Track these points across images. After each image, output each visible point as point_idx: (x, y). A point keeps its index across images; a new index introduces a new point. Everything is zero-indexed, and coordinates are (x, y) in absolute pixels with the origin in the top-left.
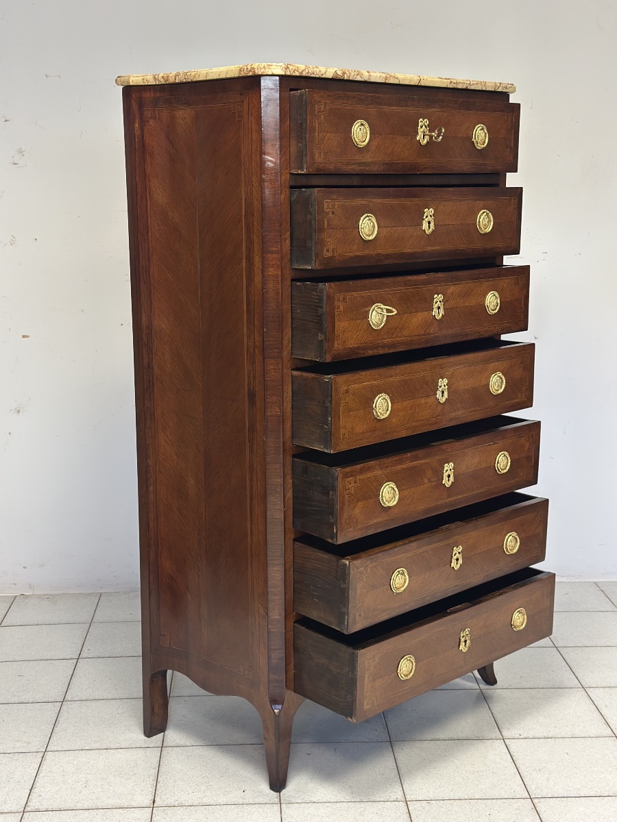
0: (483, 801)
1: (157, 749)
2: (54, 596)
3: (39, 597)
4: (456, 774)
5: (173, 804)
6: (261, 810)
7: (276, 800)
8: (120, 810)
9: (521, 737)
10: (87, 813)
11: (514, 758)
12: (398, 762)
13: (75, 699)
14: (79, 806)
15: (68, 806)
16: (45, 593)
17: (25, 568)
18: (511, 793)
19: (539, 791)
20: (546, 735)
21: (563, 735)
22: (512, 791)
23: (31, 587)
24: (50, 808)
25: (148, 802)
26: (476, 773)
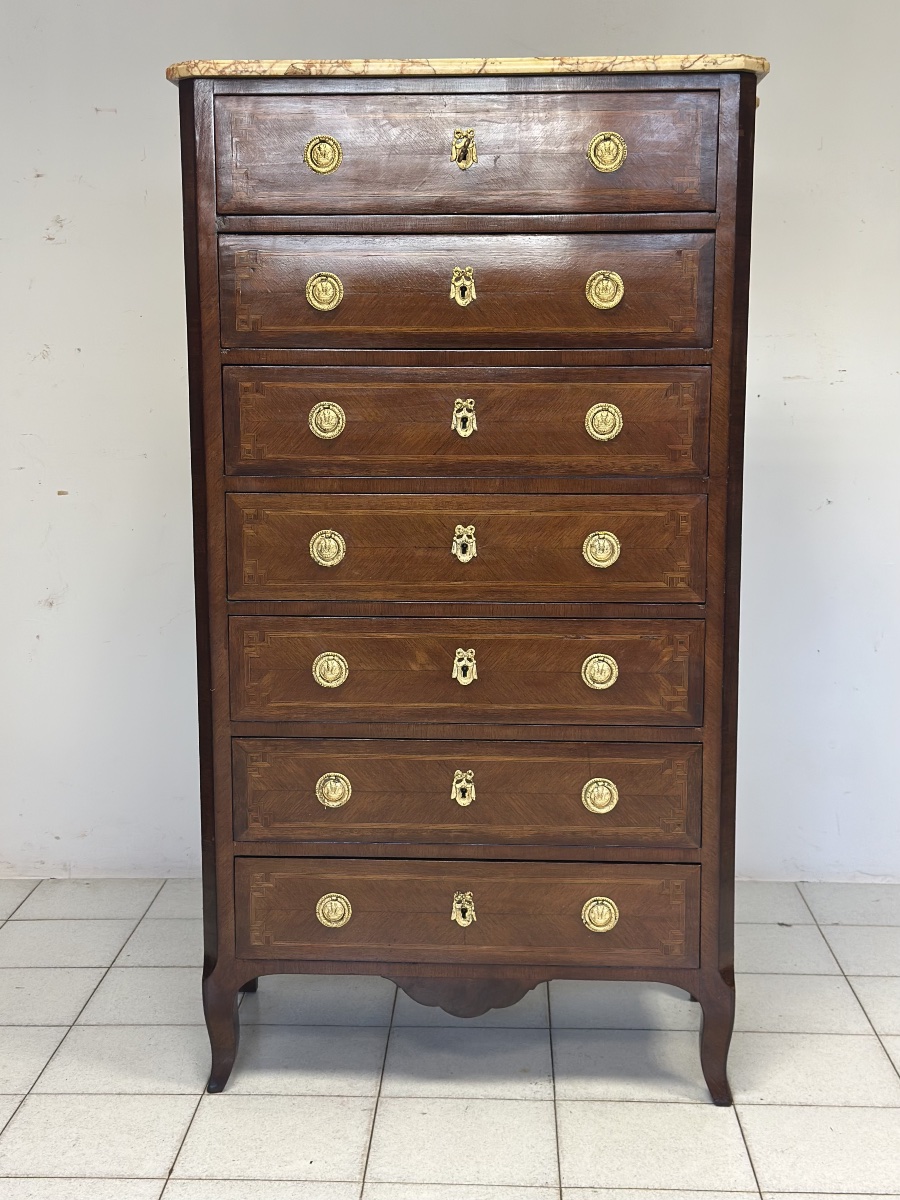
0: (682, 1193)
1: (195, 1097)
2: (98, 881)
3: (75, 881)
4: (648, 1152)
5: (199, 1175)
6: (331, 1190)
7: (358, 1176)
8: (118, 1182)
9: (763, 1102)
10: (66, 1182)
11: (745, 1132)
12: (559, 1131)
13: (91, 1023)
14: (57, 1173)
15: (41, 1171)
16: (83, 877)
17: (57, 838)
18: (729, 1183)
19: (775, 1182)
20: (803, 1101)
21: (831, 1102)
22: (732, 1180)
23: (65, 868)
24: (13, 1174)
25: (162, 1171)
26: (680, 1153)
